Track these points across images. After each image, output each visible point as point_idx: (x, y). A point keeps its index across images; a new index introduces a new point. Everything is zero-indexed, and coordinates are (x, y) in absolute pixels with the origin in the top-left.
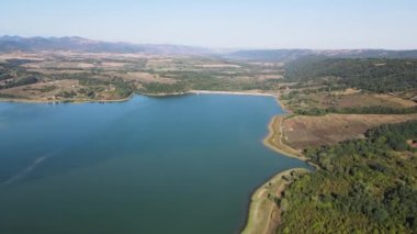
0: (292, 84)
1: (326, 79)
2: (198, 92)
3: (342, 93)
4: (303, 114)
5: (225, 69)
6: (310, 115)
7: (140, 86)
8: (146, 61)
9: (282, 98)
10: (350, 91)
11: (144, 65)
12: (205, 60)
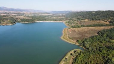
0: (68, 19)
1: (78, 17)
2: (39, 22)
3: (84, 21)
4: (74, 27)
5: (48, 15)
6: (76, 28)
7: (19, 20)
8: (24, 13)
9: (66, 23)
10: (86, 20)
11: (23, 15)
12: (42, 13)
